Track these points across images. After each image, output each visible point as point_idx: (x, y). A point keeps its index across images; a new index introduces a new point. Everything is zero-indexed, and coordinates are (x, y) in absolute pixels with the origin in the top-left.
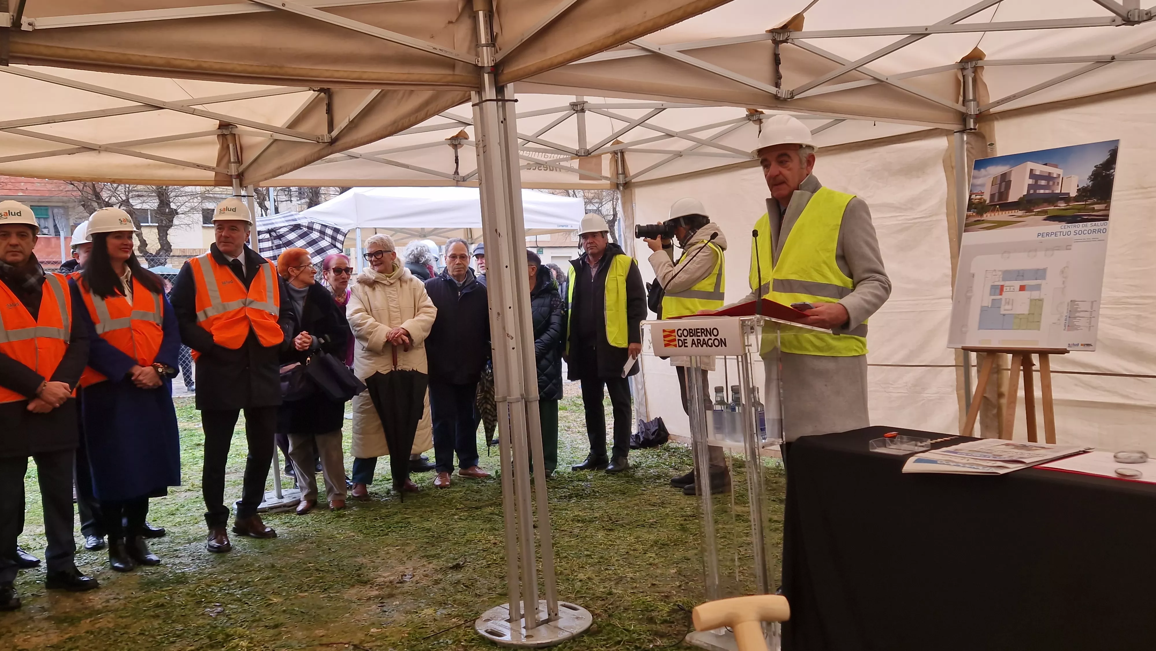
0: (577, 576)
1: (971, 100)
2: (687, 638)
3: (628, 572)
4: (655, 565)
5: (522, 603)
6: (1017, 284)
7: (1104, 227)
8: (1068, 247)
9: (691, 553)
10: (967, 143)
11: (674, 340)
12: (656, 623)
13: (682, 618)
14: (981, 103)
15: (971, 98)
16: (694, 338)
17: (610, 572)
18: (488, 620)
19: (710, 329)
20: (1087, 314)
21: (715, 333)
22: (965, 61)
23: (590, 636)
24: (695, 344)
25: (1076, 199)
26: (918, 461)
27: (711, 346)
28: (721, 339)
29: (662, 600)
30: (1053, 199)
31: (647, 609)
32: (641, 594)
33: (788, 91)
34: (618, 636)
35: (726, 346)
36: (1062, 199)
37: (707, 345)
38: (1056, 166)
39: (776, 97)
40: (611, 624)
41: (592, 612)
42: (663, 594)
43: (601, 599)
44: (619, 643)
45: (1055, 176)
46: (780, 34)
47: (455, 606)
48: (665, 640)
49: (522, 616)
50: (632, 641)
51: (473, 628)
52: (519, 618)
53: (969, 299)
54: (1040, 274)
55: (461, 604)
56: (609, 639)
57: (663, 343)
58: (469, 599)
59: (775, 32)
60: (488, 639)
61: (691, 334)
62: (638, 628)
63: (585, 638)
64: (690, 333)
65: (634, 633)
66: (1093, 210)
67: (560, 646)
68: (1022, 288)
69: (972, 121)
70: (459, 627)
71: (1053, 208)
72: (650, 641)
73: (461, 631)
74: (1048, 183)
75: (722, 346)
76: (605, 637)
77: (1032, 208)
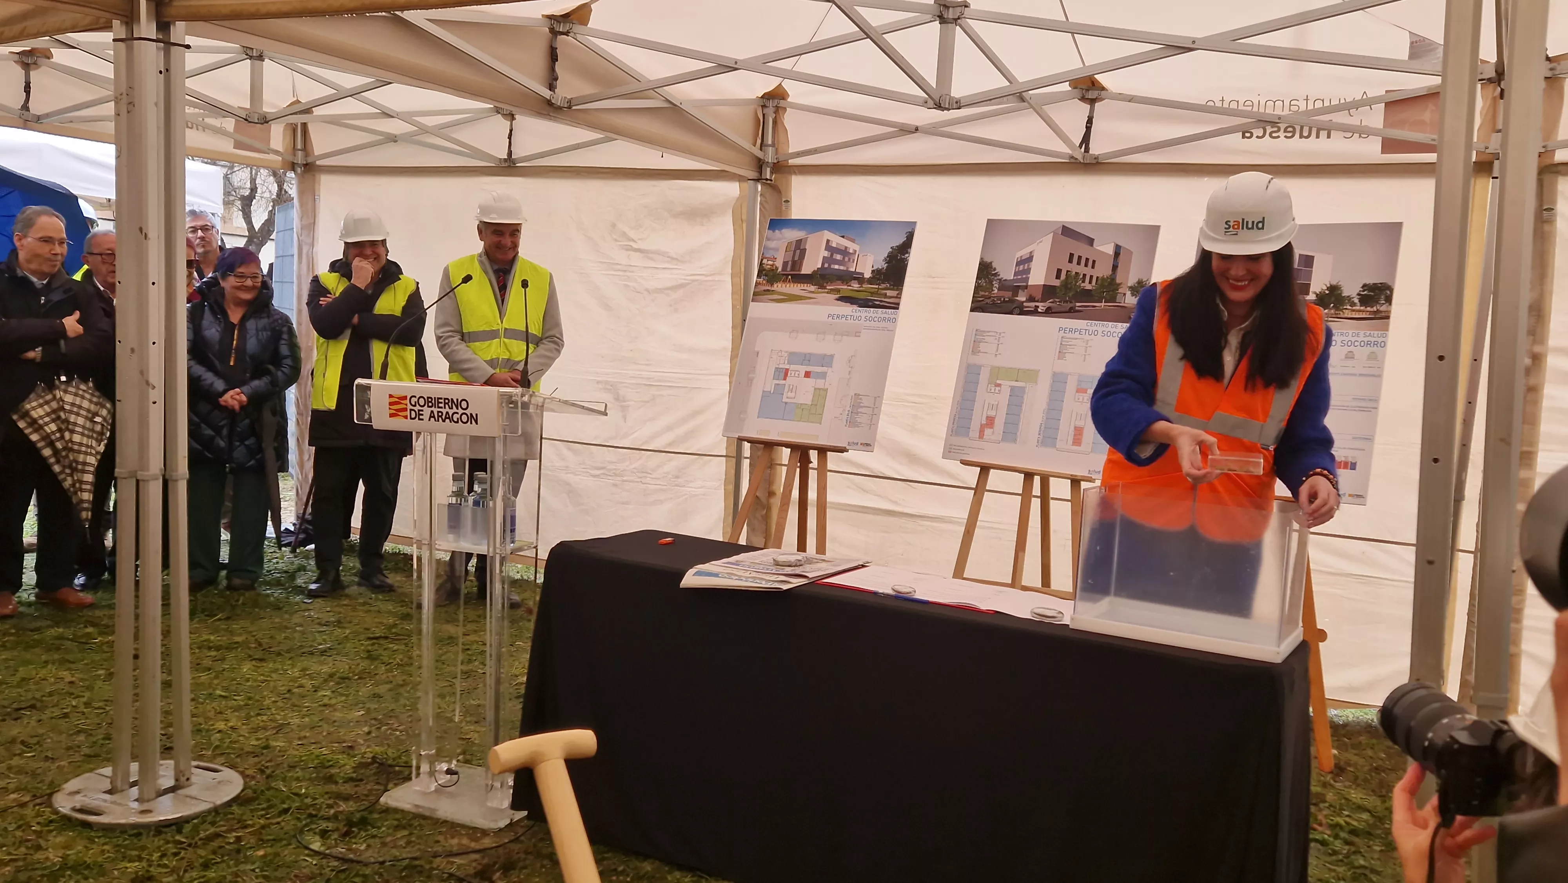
0: (213, 725)
1: (770, 146)
2: (382, 800)
3: (292, 718)
4: (330, 706)
5: (134, 767)
6: (803, 369)
7: (894, 316)
8: (857, 334)
9: (382, 689)
10: (761, 195)
11: (405, 410)
12: (336, 783)
13: (374, 774)
14: (780, 150)
15: (770, 142)
16: (433, 409)
17: (265, 718)
18: (77, 792)
19: (457, 400)
20: (869, 411)
21: (464, 406)
22: (767, 97)
23: (241, 805)
24: (434, 417)
25: (870, 281)
26: (698, 573)
27: (457, 422)
28: (471, 414)
29: (344, 752)
30: (848, 277)
31: (323, 765)
32: (314, 746)
33: (565, 98)
34: (283, 803)
35: (477, 423)
36: (855, 279)
37: (452, 420)
38: (853, 241)
39: (549, 103)
40: (273, 788)
41: (242, 774)
42: (344, 745)
43: (253, 755)
44: (286, 811)
45: (851, 251)
46: (560, 23)
47: (12, 775)
48: (351, 803)
49: (134, 784)
50: (303, 807)
51: (50, 805)
52: (127, 787)
53: (751, 380)
54: (826, 360)
55: (20, 771)
56: (269, 807)
57: (388, 412)
58: (34, 765)
59: (554, 20)
60: (77, 819)
61: (430, 404)
62: (312, 790)
63: (235, 808)
64: (429, 402)
65: (307, 797)
66: (885, 296)
67: (195, 821)
68: (807, 375)
69: (768, 169)
70: (23, 805)
71: (846, 287)
72: (330, 806)
73: (29, 812)
74: (844, 258)
75: (471, 423)
76: (264, 806)
77: (825, 284)
